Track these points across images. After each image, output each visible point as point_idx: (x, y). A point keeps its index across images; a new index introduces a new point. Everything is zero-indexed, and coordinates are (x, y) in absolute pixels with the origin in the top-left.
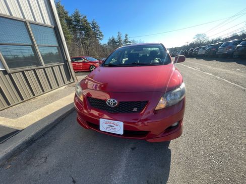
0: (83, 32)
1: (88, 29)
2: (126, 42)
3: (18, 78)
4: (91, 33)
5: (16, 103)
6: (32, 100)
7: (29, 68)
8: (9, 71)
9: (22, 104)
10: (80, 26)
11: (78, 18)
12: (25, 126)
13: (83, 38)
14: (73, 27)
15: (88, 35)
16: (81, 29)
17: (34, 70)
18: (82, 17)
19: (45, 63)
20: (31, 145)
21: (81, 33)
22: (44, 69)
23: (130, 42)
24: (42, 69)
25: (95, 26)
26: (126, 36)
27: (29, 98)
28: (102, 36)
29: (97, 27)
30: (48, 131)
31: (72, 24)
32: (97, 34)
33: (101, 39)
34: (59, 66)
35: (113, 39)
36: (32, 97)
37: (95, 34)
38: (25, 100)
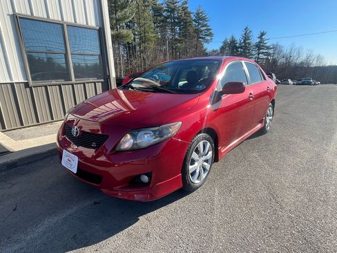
0: (177, 28)
1: (186, 23)
2: (259, 46)
3: (39, 93)
4: (191, 30)
5: (30, 124)
6: (49, 125)
7: (54, 82)
8: (31, 83)
9: (36, 127)
10: (174, 18)
11: (172, 6)
12: (16, 150)
13: (176, 40)
14: (162, 21)
15: (185, 35)
16: (174, 24)
17: (60, 86)
18: (180, 4)
19: (76, 77)
20: (11, 169)
21: (173, 30)
22: (72, 85)
23: (268, 48)
24: (70, 86)
25: (200, 18)
26: (262, 34)
27: (45, 122)
28: (211, 35)
29: (204, 19)
30: (36, 161)
31: (161, 15)
32: (201, 31)
33: (207, 41)
34: (95, 83)
35: (233, 41)
36: (50, 120)
37: (197, 31)
38: (40, 122)
